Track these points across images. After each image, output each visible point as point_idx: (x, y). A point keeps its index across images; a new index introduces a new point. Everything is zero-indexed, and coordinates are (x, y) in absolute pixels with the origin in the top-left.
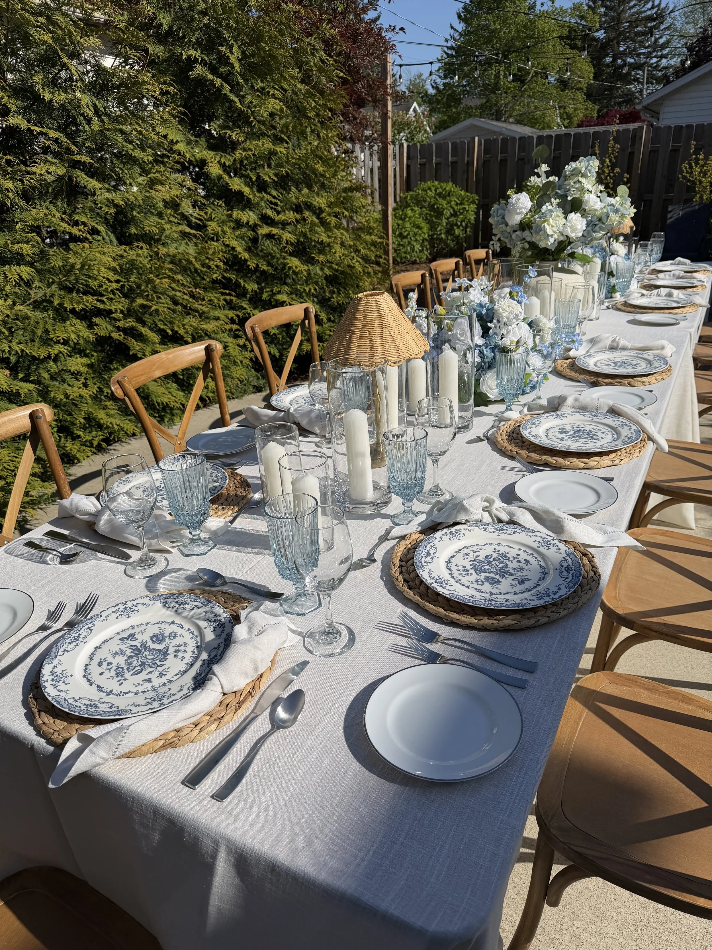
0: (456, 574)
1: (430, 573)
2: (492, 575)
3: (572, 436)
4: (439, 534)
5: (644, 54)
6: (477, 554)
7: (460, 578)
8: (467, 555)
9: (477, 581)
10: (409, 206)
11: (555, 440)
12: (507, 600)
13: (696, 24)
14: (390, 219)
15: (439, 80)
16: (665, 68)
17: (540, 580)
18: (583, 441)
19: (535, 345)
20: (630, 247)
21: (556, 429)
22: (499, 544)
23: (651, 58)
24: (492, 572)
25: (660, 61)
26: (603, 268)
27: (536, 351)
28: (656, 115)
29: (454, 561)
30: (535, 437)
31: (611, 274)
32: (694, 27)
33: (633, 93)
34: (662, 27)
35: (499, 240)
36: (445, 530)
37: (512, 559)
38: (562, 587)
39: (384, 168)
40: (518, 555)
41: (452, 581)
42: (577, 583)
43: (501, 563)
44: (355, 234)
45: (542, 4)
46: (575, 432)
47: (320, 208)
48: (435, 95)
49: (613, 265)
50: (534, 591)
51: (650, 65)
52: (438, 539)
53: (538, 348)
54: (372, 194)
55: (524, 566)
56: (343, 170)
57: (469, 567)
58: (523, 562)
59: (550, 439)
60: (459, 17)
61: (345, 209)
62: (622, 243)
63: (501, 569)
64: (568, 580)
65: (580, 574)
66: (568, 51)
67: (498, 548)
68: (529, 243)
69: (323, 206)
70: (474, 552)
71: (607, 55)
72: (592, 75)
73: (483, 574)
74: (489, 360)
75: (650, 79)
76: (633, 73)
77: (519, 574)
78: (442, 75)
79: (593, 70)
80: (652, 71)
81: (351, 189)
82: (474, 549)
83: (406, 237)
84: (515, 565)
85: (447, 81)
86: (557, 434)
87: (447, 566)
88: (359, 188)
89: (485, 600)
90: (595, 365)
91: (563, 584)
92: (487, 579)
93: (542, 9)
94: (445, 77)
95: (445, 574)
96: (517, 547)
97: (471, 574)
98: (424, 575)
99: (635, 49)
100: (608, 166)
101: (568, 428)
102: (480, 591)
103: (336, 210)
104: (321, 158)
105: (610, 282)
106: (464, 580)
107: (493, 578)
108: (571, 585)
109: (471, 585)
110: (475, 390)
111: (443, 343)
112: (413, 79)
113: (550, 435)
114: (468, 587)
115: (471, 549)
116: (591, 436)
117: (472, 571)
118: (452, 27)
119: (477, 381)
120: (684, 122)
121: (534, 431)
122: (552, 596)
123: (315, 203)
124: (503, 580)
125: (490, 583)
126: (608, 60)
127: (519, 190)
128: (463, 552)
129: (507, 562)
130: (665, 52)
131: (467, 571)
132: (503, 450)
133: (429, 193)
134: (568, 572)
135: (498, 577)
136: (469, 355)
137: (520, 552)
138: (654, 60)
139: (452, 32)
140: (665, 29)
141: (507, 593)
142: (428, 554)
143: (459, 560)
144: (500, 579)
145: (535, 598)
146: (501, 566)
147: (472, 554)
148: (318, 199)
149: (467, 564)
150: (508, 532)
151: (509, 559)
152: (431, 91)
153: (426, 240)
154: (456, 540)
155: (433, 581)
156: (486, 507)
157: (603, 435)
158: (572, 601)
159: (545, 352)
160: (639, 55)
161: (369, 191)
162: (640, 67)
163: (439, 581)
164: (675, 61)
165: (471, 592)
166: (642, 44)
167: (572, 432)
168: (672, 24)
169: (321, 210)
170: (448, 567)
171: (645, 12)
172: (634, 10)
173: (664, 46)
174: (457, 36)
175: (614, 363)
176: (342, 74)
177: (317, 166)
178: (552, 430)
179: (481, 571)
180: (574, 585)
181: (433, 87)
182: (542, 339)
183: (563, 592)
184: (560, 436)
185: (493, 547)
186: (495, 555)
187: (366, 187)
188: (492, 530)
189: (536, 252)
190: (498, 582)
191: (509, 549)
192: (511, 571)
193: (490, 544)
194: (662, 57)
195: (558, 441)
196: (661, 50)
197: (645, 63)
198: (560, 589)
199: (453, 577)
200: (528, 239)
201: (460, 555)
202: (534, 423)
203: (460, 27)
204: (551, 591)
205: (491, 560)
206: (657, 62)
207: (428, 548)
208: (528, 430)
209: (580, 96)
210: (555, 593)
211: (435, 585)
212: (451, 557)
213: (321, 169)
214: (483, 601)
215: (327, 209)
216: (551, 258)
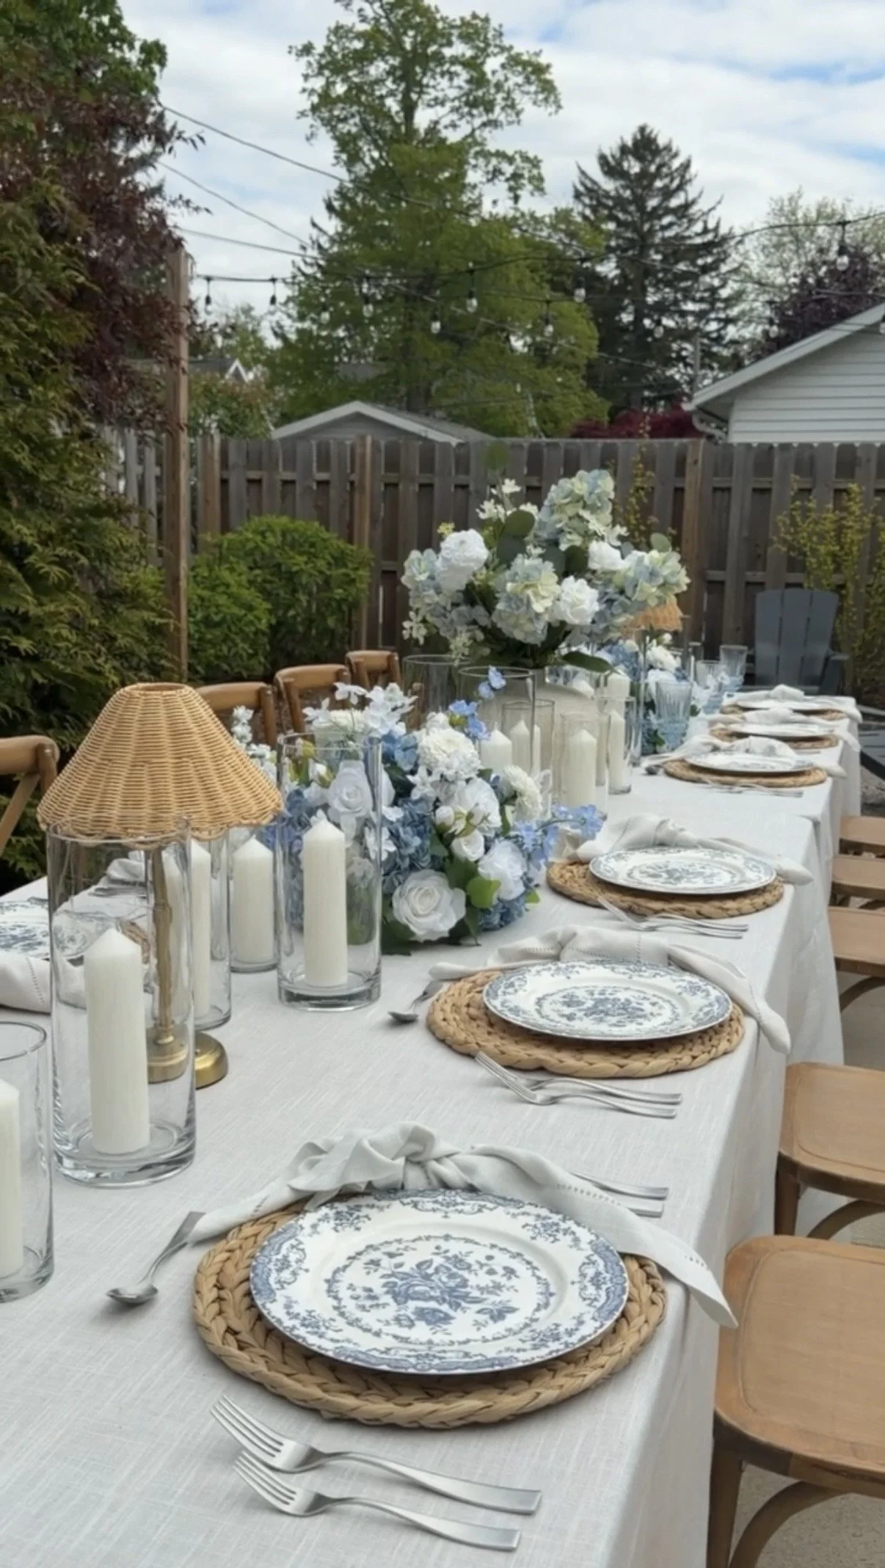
0: (350, 1306)
1: (288, 1306)
2: (433, 1304)
3: (590, 1012)
4: (309, 1219)
5: (692, 313)
6: (398, 1260)
7: (359, 1314)
8: (376, 1263)
9: (398, 1320)
10: (228, 561)
11: (558, 1018)
12: (467, 1355)
13: (786, 269)
14: (183, 583)
15: (287, 323)
16: (734, 342)
17: (538, 1309)
18: (614, 1020)
19: (506, 826)
20: (685, 659)
21: (558, 998)
22: (447, 1237)
23: (708, 322)
24: (432, 1298)
25: (724, 328)
26: (634, 691)
27: (508, 838)
28: (723, 422)
29: (346, 1278)
30: (516, 1010)
31: (650, 705)
32: (783, 274)
33: (677, 384)
34: (724, 268)
35: (424, 621)
36: (324, 1210)
37: (476, 1267)
38: (587, 1318)
39: (168, 480)
40: (490, 1258)
41: (340, 1323)
42: (616, 1308)
43: (452, 1276)
44: (105, 607)
45: (495, 202)
46: (598, 1002)
47: (22, 544)
48: (280, 351)
49: (653, 688)
50: (526, 1333)
51: (707, 335)
52: (308, 1230)
53: (512, 833)
54: (143, 526)
55: (503, 1281)
56: (79, 471)
57: (378, 1290)
58: (501, 1272)
59: (547, 1017)
60: (330, 207)
61: (82, 551)
62: (668, 647)
63: (452, 1290)
64: (598, 1304)
65: (623, 1290)
66: (548, 293)
67: (444, 1245)
68: (483, 629)
69: (30, 540)
70: (391, 1255)
71: (623, 309)
72: (596, 342)
73: (412, 1305)
74: (411, 850)
75: (707, 361)
76: (675, 346)
77: (492, 1298)
78: (294, 313)
79: (597, 335)
80: (710, 347)
81: (97, 511)
82: (392, 1249)
83: (217, 625)
84: (485, 1280)
85: (306, 325)
86: (559, 1007)
87: (329, 1291)
88: (115, 509)
89: (417, 1357)
90: (629, 875)
91: (589, 1313)
92: (421, 1314)
93: (494, 212)
94: (302, 317)
95: (324, 1308)
96: (487, 1241)
97: (384, 1305)
98: (275, 1310)
99: (676, 302)
100: (636, 512)
101: (581, 994)
102: (406, 1340)
103: (62, 551)
104: (27, 439)
105: (649, 722)
106: (369, 1319)
107: (435, 1311)
108: (604, 1314)
109: (386, 1329)
110: (384, 917)
111: (312, 812)
112: (231, 314)
113: (547, 1008)
114: (378, 1334)
115: (384, 1249)
116: (629, 1012)
117: (388, 1299)
118: (314, 225)
119: (387, 897)
120: (775, 439)
121: (513, 1000)
122: (565, 1338)
123: (11, 533)
124: (458, 1314)
125: (428, 1323)
126: (626, 318)
127: (461, 526)
128: (366, 1258)
129: (465, 1274)
130: (734, 312)
131: (375, 1298)
132: (449, 1040)
133: (271, 539)
134: (598, 1287)
135: (445, 1308)
136: (370, 839)
137: (494, 1252)
138: (713, 326)
139: (315, 232)
140: (729, 272)
141: (467, 1342)
142: (285, 1264)
143: (357, 1276)
144: (451, 1313)
145: (528, 1345)
146: (452, 1284)
147: (386, 1262)
148: (18, 526)
149: (376, 1282)
150: (467, 1208)
151: (469, 1267)
152: (273, 343)
153: (264, 634)
154: (350, 1230)
155: (297, 1323)
156: (416, 1154)
157: (655, 1010)
158: (608, 1350)
159: (528, 845)
160: (683, 314)
161: (135, 518)
162: (686, 335)
163: (311, 1322)
164: (751, 331)
165: (385, 1342)
166: (688, 295)
167: (590, 1004)
168: (742, 265)
169: (26, 550)
170: (331, 1291)
171: (690, 237)
172: (670, 233)
173: (729, 302)
174: (325, 242)
175: (668, 872)
176: (81, 279)
177: (17, 457)
178: (550, 999)
179: (408, 1297)
180: (611, 1312)
181: (276, 334)
182: (522, 813)
183: (590, 1329)
184: (567, 1011)
185: (433, 1244)
186: (438, 1261)
187: (129, 510)
188: (430, 1206)
189: (498, 648)
190: (447, 1318)
191: (469, 1247)
192: (476, 1293)
193: (428, 1238)
194: (728, 321)
195: (564, 1020)
196: (725, 309)
197: (697, 329)
198: (581, 1323)
199: (342, 1314)
200: (484, 621)
201: (358, 1265)
202: (512, 985)
203: (332, 225)
204: (561, 1329)
205: (430, 1271)
206: (718, 330)
207: (284, 1251)
208: (501, 998)
209: (577, 381)
210: (570, 1333)
211: (302, 1332)
212: (336, 1272)
213: (27, 464)
214: (413, 1360)
215: (40, 548)
216: (530, 662)
